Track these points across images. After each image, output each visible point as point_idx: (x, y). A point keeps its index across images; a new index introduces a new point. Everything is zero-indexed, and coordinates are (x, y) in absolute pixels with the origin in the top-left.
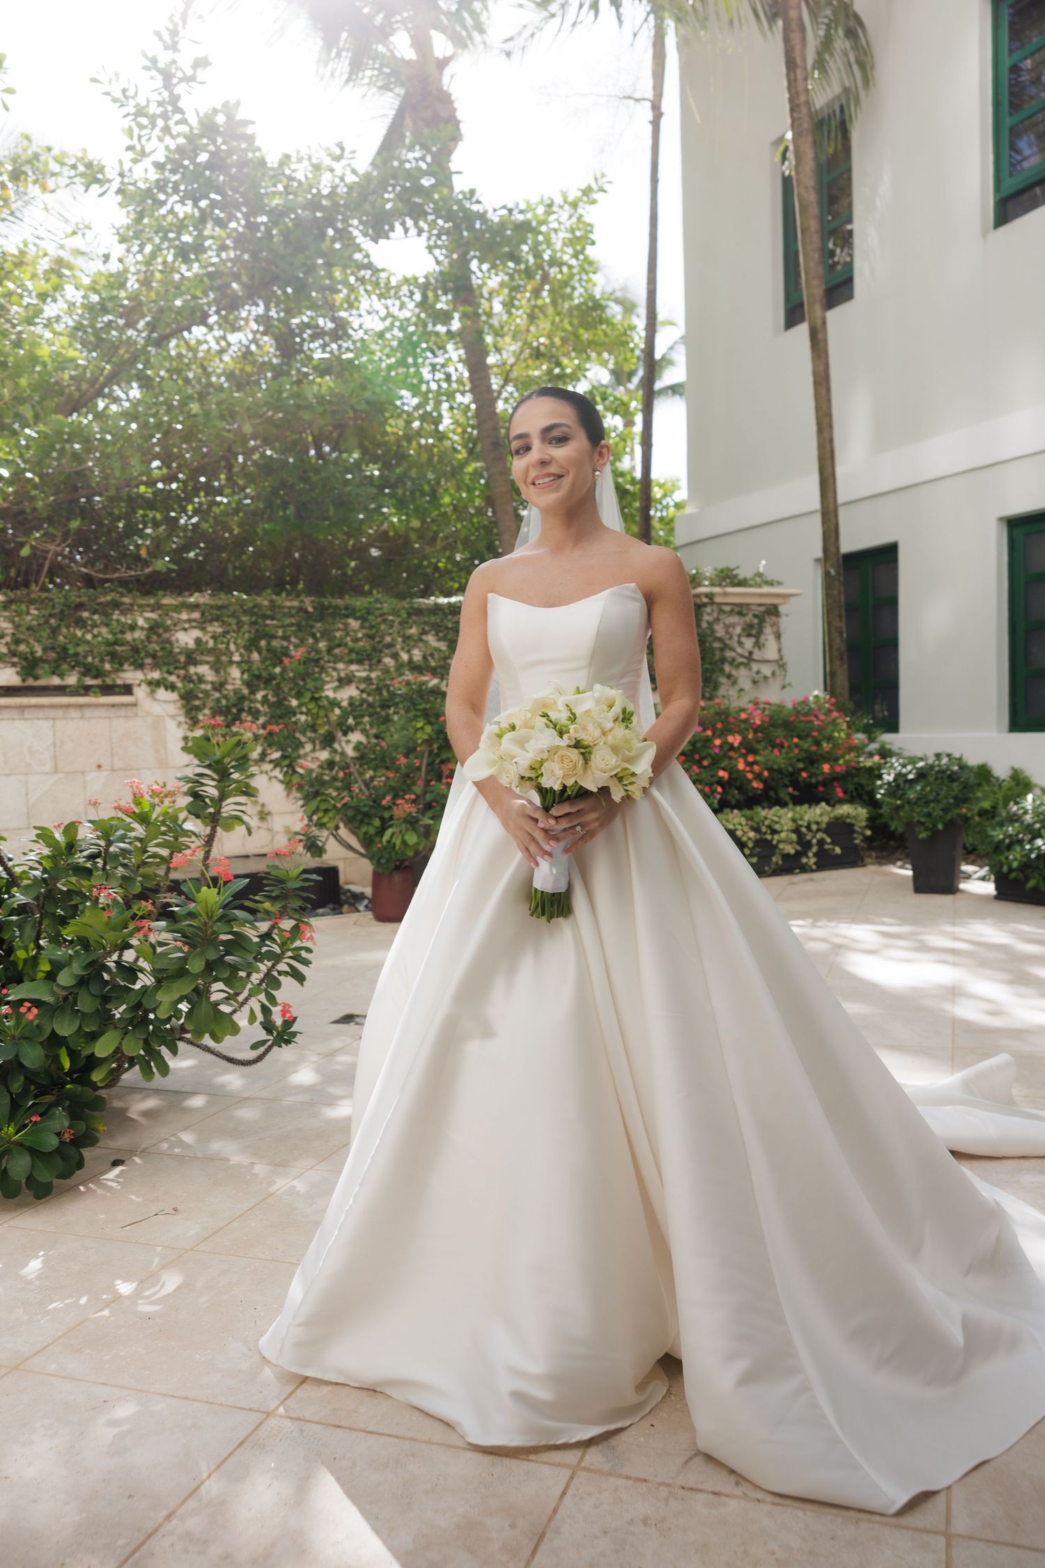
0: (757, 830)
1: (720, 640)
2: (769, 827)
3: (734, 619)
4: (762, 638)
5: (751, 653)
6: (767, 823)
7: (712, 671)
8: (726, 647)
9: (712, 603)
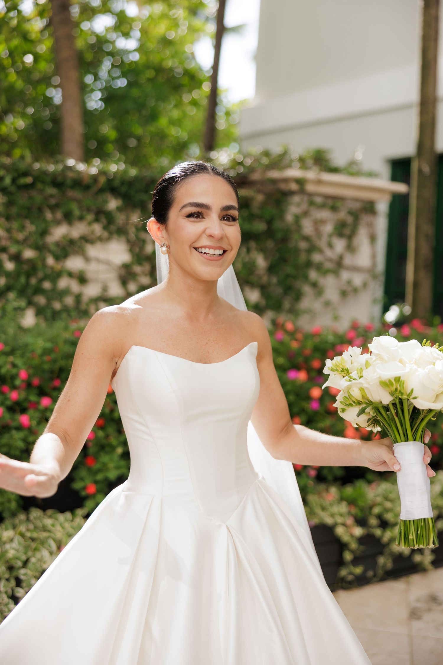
0: (361, 522)
1: (307, 239)
2: (379, 517)
3: (325, 214)
4: (356, 241)
5: (341, 258)
6: (376, 510)
7: (295, 277)
8: (313, 248)
9: (302, 191)
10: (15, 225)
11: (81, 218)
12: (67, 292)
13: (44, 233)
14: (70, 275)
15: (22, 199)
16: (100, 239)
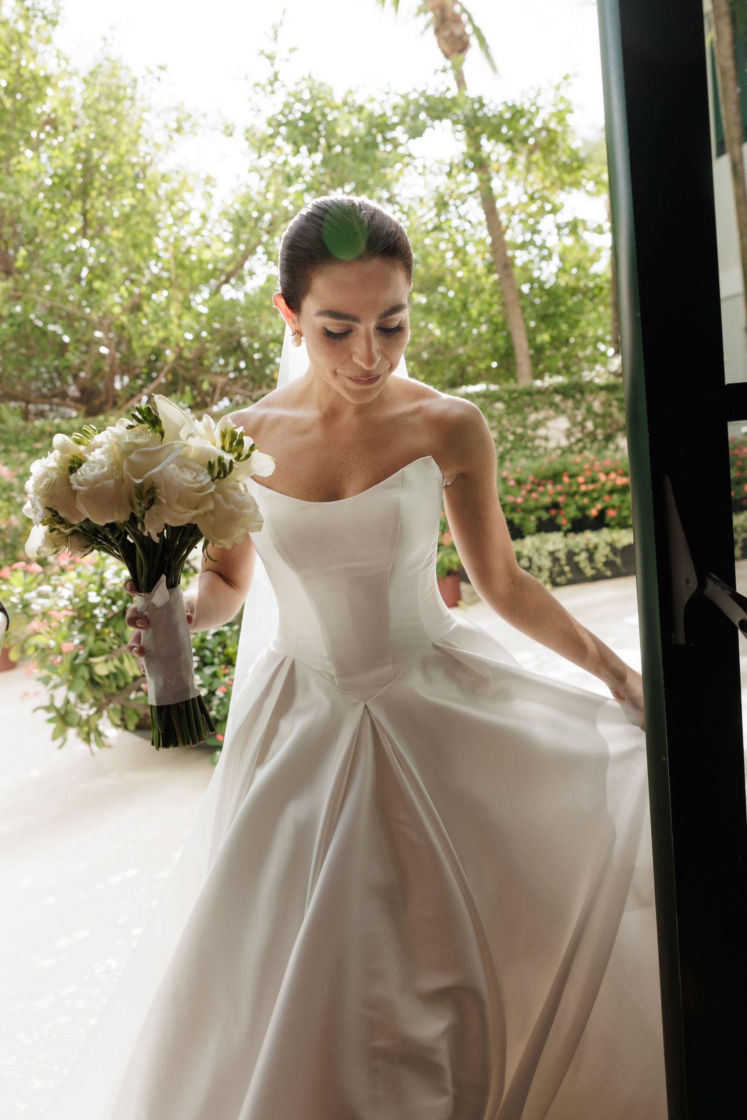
10: (512, 416)
11: (542, 408)
12: (539, 447)
13: (525, 419)
14: (540, 438)
15: (514, 404)
16: (554, 418)
